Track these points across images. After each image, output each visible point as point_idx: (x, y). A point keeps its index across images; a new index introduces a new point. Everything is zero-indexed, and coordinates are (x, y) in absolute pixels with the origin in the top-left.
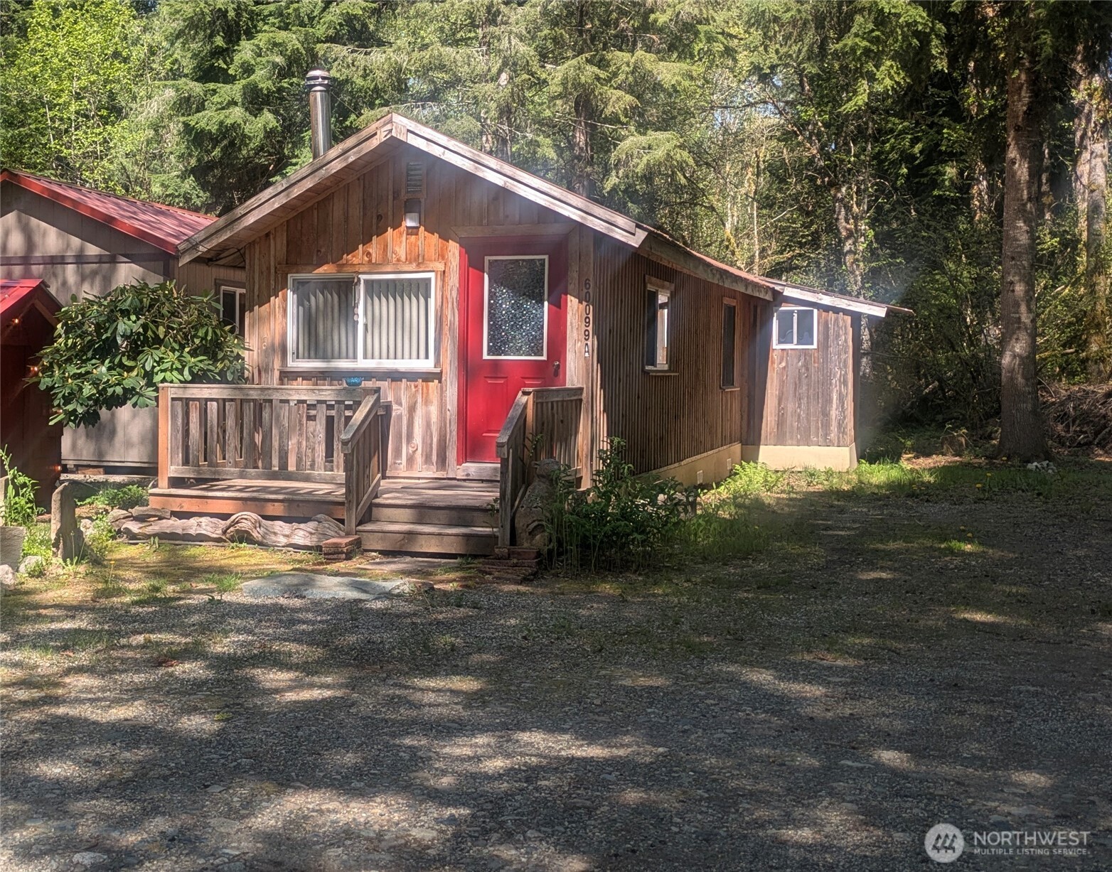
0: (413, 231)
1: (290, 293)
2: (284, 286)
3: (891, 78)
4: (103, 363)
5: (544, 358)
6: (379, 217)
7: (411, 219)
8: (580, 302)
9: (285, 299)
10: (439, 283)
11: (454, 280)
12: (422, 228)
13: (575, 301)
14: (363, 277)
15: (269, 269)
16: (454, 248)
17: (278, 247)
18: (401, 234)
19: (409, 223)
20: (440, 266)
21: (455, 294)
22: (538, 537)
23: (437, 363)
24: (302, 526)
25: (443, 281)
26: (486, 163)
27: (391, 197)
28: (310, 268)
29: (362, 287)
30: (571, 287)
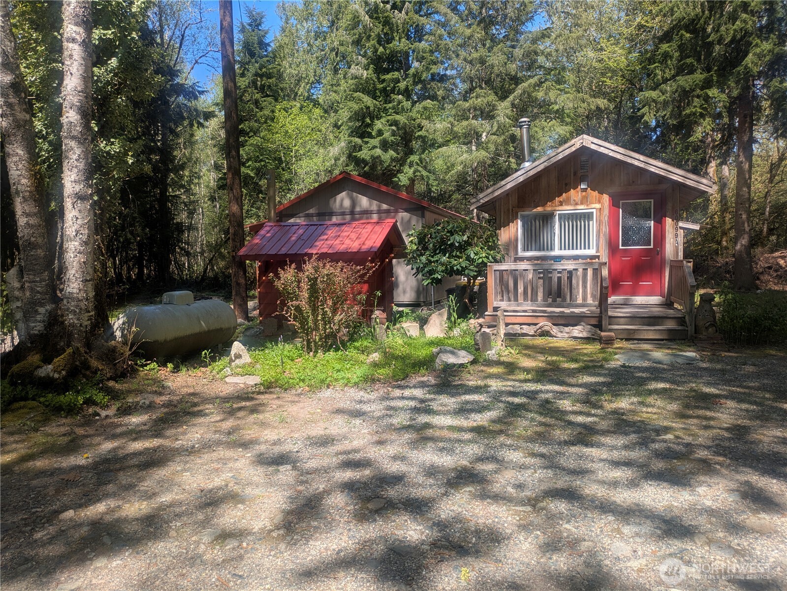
0: (584, 190)
1: (519, 221)
2: (517, 218)
3: (710, 125)
4: (445, 255)
5: (652, 247)
6: (566, 185)
7: (585, 184)
8: (673, 221)
9: (517, 224)
10: (598, 214)
11: (606, 212)
12: (589, 189)
13: (670, 220)
14: (558, 212)
15: (508, 210)
16: (606, 198)
17: (513, 200)
18: (578, 192)
19: (583, 186)
20: (598, 206)
21: (606, 218)
22: (710, 329)
23: (597, 251)
24: (576, 328)
25: (600, 212)
26: (633, 156)
27: (572, 175)
28: (530, 209)
29: (557, 217)
30: (668, 214)
